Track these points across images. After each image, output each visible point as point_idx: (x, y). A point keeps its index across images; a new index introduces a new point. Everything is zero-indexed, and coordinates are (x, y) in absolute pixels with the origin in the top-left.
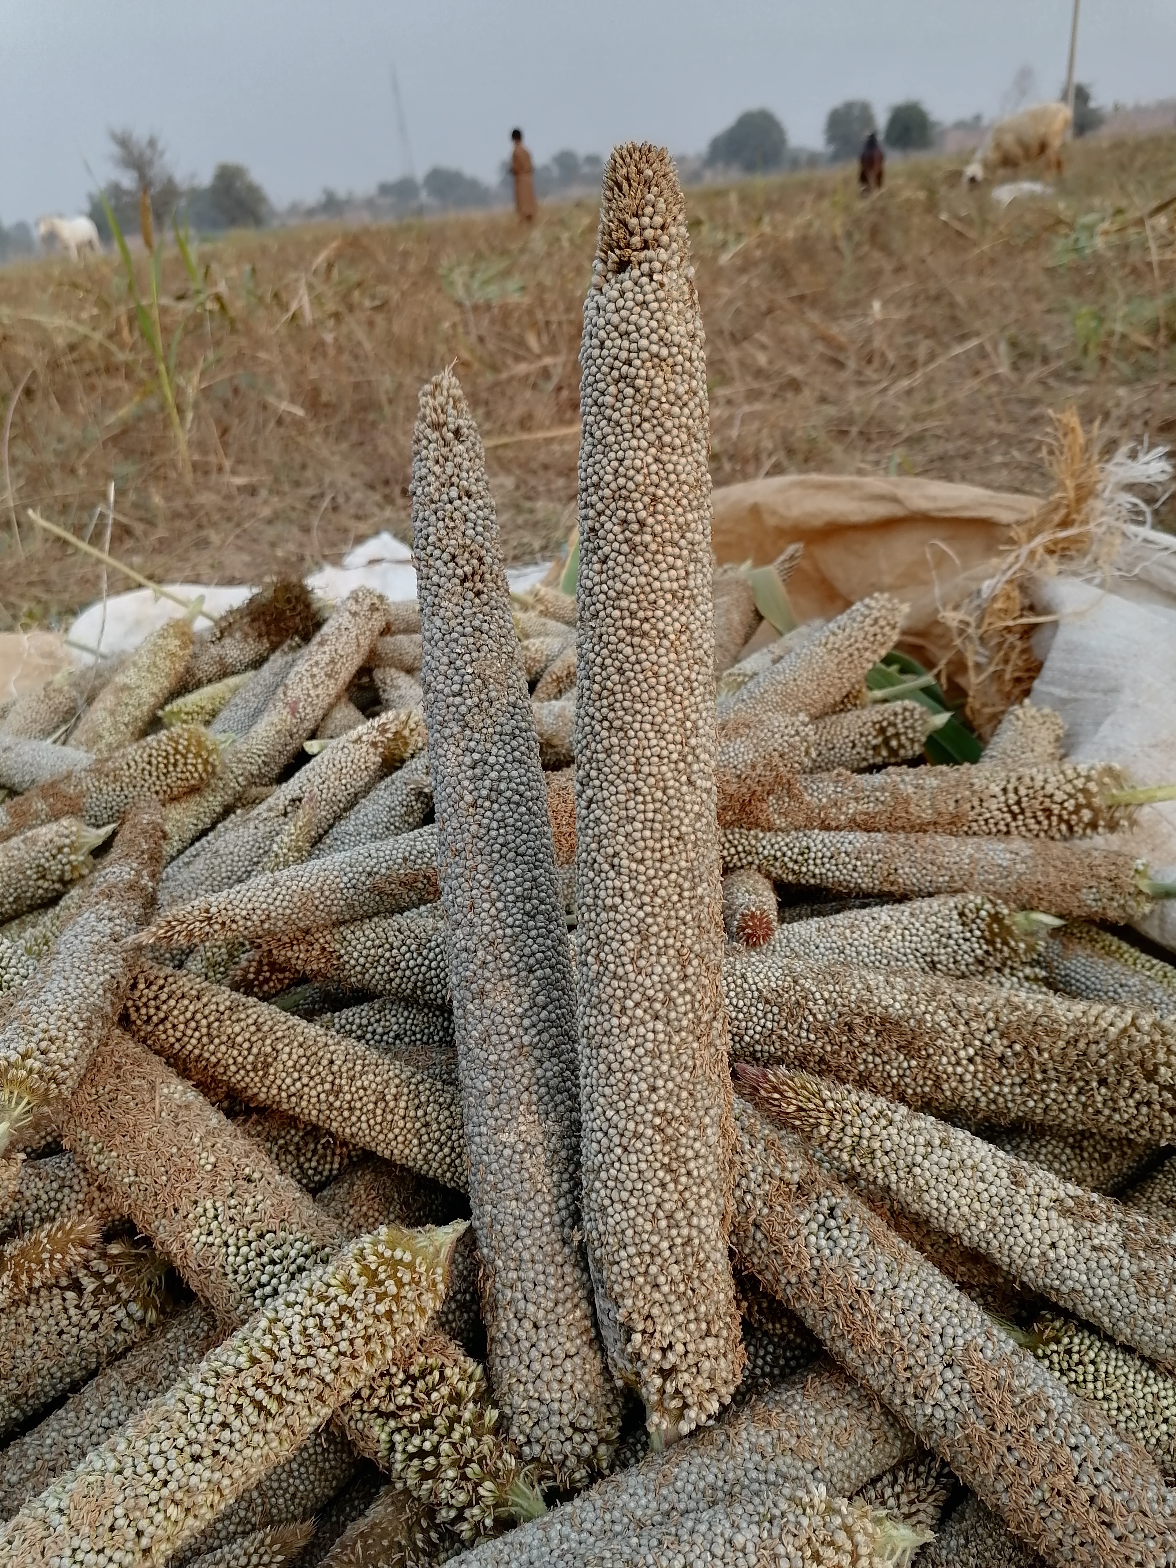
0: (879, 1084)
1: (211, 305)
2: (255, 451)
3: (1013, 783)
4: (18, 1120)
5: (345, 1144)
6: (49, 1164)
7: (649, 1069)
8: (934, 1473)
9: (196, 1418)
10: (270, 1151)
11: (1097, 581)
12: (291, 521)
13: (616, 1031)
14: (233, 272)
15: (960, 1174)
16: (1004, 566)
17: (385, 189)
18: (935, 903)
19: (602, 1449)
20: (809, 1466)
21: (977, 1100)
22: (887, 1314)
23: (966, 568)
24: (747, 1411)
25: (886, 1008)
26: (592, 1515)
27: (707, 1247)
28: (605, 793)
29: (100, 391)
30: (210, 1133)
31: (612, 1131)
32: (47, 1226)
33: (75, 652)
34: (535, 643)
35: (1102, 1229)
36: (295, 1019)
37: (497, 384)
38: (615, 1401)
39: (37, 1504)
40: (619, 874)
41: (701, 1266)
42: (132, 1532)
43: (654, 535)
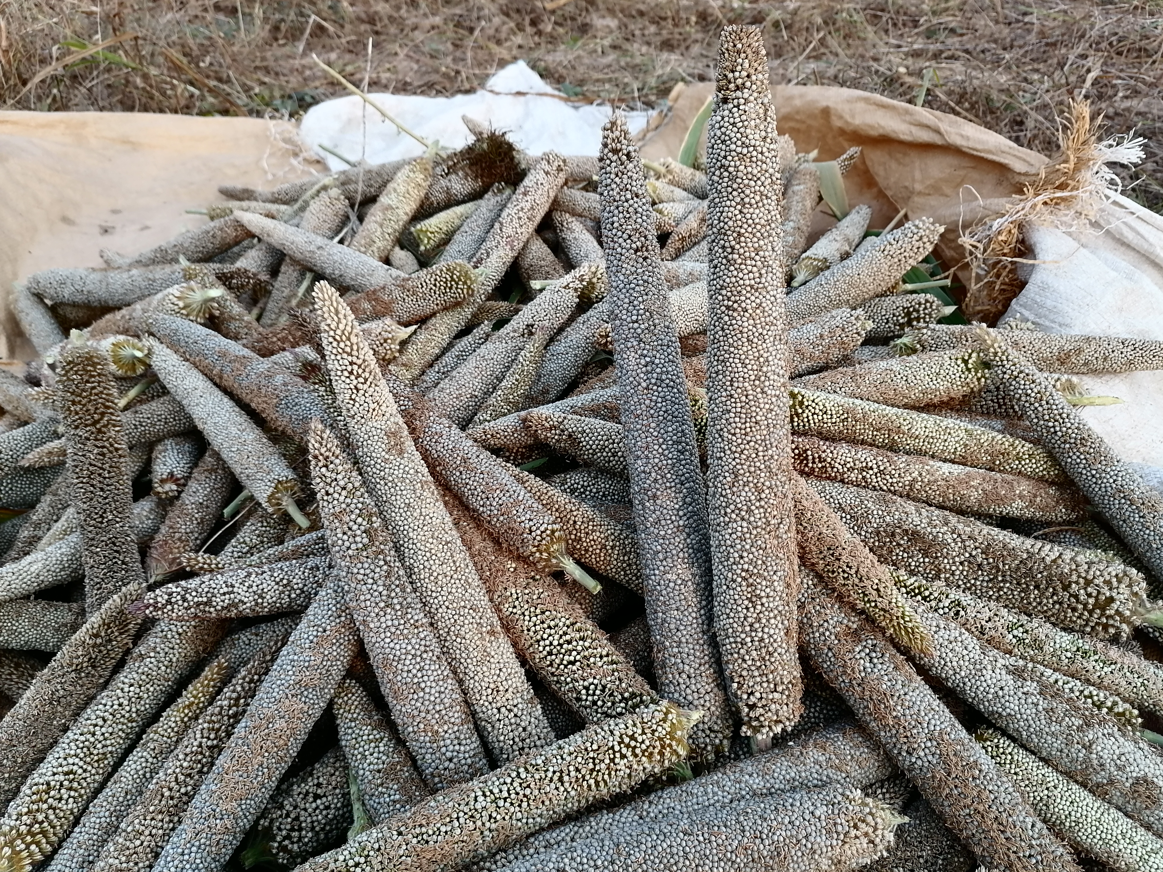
7: (739, 547)
13: (722, 524)
19: (725, 742)
22: (899, 708)
25: (916, 526)
40: (723, 440)
41: (771, 654)
43: (740, 254)
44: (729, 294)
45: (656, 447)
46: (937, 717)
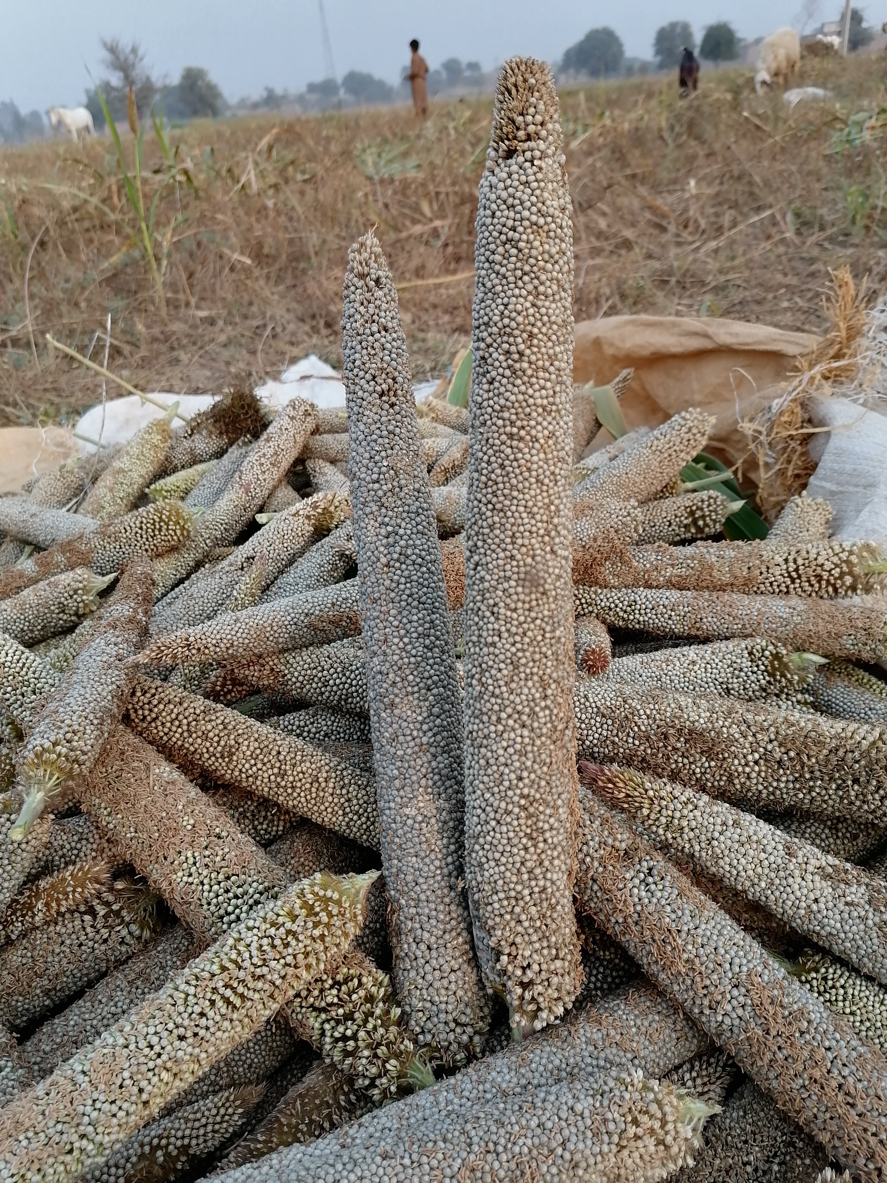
0: (686, 779)
1: (181, 178)
2: (214, 291)
3: (793, 555)
4: (51, 791)
5: (287, 812)
6: (71, 822)
7: (517, 764)
8: (721, 1064)
9: (182, 1009)
10: (233, 816)
11: (861, 401)
12: (241, 345)
13: (493, 735)
14: (197, 152)
15: (747, 846)
16: (790, 389)
17: (312, 88)
18: (731, 644)
19: (477, 1039)
20: (629, 1056)
21: (760, 792)
22: (690, 947)
23: (759, 389)
24: (584, 1015)
25: (693, 722)
26: (469, 1086)
27: (557, 894)
28: (489, 559)
29: (96, 243)
30: (190, 802)
31: (488, 809)
32: (71, 868)
33: (81, 442)
34: (428, 443)
35: (853, 890)
36: (252, 721)
37: (398, 241)
38: (486, 1004)
39: (66, 1067)
40: (497, 619)
41: (553, 908)
42: (135, 1090)
43: (530, 363)
44: (514, 417)
45: (396, 640)
46: (741, 953)
